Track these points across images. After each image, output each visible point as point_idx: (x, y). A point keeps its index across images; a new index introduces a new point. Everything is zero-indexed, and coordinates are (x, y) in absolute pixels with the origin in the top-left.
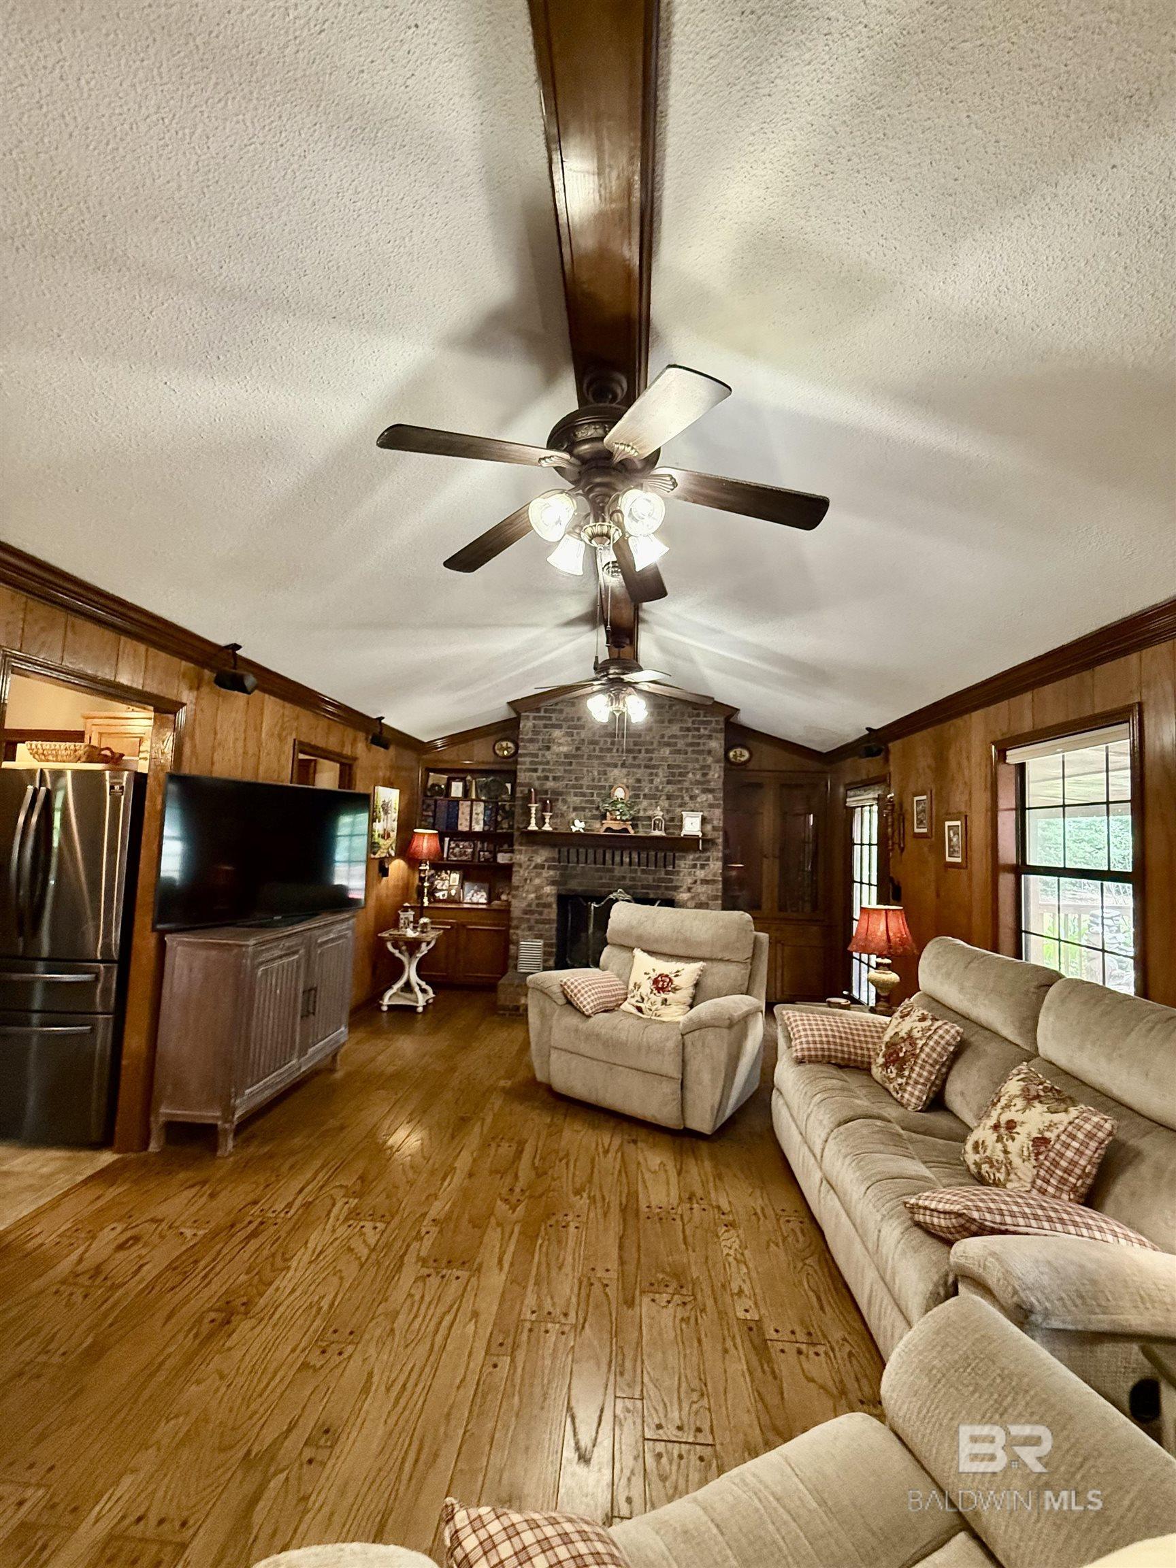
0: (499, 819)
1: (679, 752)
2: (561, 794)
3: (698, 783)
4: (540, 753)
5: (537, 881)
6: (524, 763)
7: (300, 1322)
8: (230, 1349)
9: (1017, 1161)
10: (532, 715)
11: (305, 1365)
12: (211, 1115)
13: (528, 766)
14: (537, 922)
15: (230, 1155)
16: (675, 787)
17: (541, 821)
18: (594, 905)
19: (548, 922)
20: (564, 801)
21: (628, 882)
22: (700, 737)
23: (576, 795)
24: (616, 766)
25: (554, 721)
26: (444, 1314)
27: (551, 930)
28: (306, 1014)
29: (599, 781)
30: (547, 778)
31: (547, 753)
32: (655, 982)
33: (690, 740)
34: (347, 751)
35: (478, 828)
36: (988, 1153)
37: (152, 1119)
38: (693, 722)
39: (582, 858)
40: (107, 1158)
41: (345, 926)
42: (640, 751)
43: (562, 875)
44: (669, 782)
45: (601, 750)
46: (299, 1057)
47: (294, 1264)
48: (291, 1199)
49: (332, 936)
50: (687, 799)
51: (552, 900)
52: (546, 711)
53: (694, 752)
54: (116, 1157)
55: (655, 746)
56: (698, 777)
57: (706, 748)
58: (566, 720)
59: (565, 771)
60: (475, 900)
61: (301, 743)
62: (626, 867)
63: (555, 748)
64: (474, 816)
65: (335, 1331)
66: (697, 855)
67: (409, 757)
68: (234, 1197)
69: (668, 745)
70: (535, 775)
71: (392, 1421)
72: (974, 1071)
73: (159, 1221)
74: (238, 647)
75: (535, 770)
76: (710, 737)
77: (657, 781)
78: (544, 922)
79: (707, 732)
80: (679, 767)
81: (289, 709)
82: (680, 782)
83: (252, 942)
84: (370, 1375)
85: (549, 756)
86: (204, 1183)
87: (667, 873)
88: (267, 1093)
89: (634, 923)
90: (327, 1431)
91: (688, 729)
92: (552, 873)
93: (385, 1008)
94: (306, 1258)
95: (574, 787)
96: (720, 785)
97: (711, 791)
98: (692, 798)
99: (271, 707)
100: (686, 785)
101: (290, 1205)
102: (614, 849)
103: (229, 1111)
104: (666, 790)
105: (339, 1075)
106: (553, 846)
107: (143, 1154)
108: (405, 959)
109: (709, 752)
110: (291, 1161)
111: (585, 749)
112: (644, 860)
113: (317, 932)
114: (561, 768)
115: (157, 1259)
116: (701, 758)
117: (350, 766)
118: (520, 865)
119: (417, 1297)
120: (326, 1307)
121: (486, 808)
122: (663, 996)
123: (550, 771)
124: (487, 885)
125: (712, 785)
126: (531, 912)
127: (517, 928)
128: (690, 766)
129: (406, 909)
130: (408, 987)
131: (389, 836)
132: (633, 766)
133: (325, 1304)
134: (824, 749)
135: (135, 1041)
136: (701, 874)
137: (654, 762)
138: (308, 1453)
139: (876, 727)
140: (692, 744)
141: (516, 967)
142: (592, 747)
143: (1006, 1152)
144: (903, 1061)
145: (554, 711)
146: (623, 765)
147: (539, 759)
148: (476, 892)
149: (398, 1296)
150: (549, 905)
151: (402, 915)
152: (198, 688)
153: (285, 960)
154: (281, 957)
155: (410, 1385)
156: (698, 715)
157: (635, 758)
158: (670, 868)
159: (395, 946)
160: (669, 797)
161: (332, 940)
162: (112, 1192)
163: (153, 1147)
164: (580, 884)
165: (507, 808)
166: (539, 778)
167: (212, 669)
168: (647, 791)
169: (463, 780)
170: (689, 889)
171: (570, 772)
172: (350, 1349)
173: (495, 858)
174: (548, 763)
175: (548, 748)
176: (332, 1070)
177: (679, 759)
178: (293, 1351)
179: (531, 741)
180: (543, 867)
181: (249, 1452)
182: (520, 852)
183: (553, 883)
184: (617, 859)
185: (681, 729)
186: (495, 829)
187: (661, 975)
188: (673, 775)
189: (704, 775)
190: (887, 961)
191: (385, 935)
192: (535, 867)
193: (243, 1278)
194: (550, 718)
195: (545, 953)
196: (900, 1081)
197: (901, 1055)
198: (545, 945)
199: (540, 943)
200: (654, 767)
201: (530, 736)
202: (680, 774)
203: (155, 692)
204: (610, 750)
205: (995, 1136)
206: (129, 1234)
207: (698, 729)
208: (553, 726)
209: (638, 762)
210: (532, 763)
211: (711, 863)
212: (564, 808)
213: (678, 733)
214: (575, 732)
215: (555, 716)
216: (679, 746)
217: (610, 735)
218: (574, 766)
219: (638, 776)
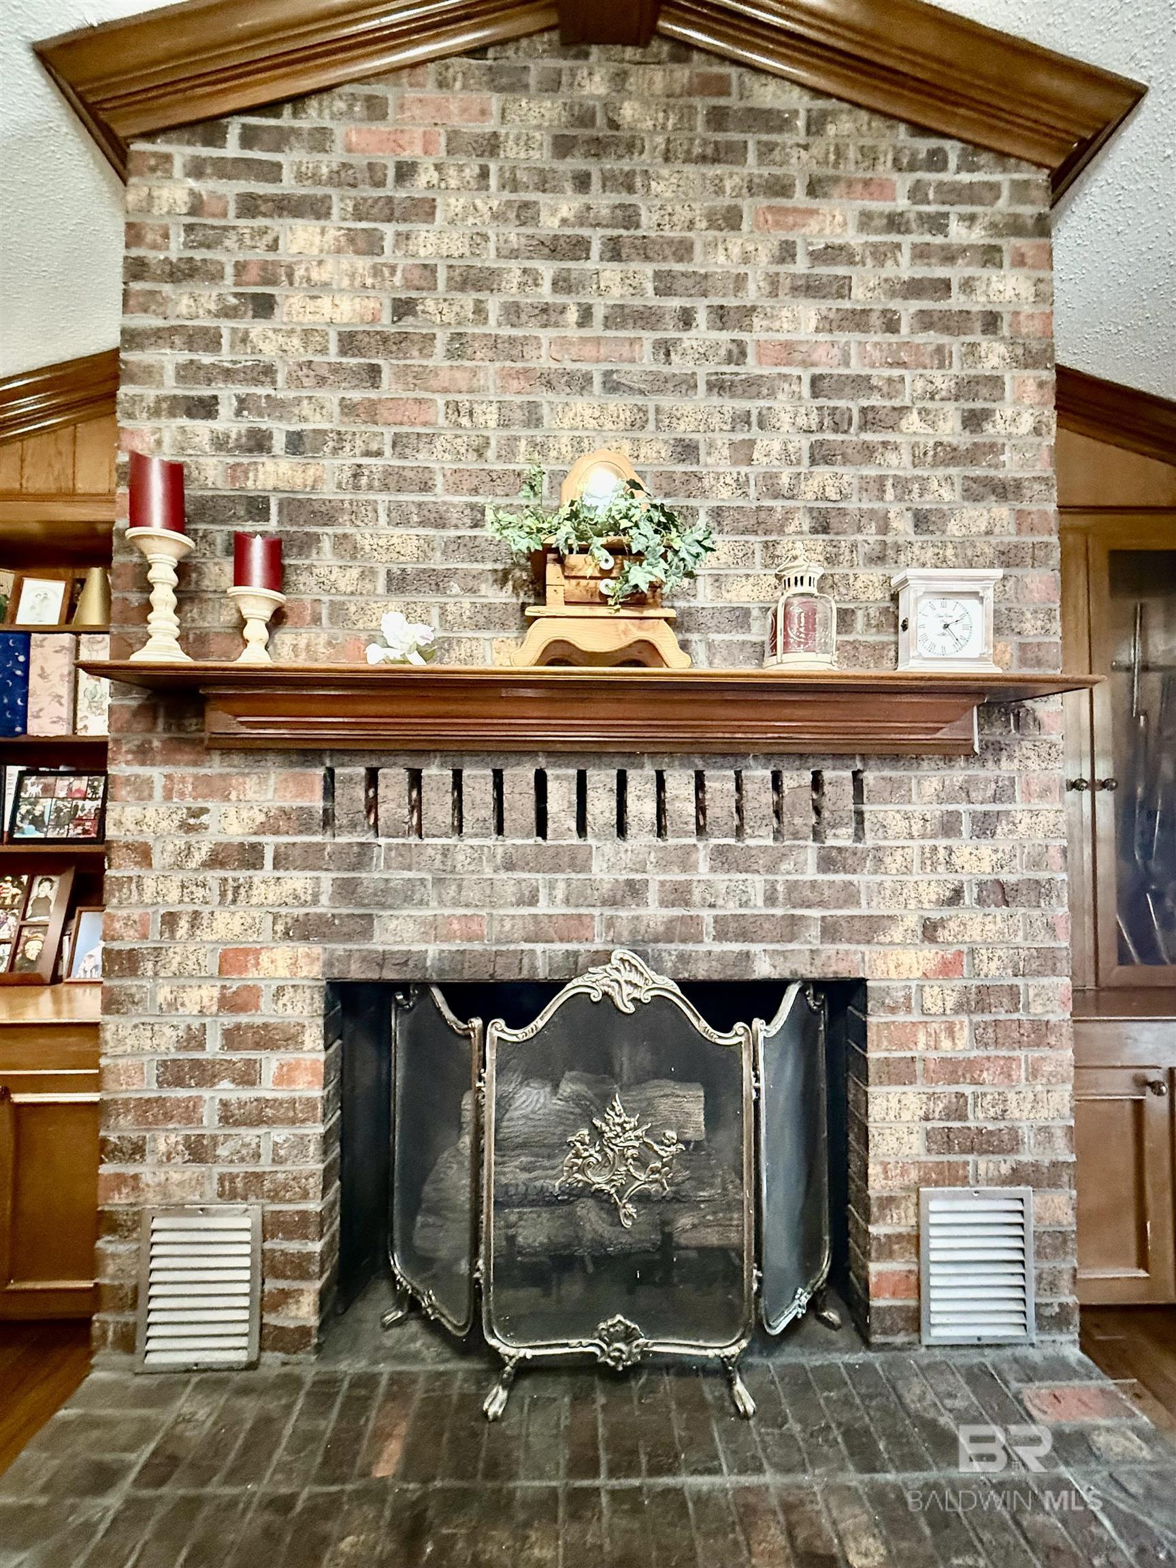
1: (857, 320)
2: (327, 516)
3: (949, 455)
4: (226, 326)
5: (226, 924)
6: (149, 374)
10: (181, 152)
13: (171, 387)
16: (849, 474)
18: (498, 1029)
19: (288, 1113)
22: (949, 256)
23: (399, 518)
24: (581, 384)
25: (288, 185)
27: (302, 1153)
29: (509, 450)
30: (258, 443)
31: (258, 329)
33: (905, 268)
38: (917, 193)
42: (686, 319)
43: (344, 891)
44: (821, 455)
45: (513, 312)
50: (903, 526)
51: (303, 1009)
52: (249, 138)
53: (926, 321)
55: (752, 294)
56: (950, 428)
57: (977, 303)
58: (343, 177)
59: (348, 408)
62: (641, 837)
63: (295, 306)
66: (958, 774)
69: (809, 288)
70: (201, 428)
75: (206, 408)
76: (990, 256)
77: (768, 446)
78: (263, 1115)
79: (977, 236)
80: (862, 384)
82: (868, 451)
87: (828, 858)
91: (895, 223)
92: (298, 881)
95: (393, 481)
96: (1043, 467)
97: (1003, 490)
98: (921, 520)
100: (897, 464)
102: (583, 750)
104: (809, 490)
106: (298, 754)
109: (991, 322)
111: (441, 313)
112: (719, 805)
114: (331, 397)
116: (955, 344)
118: (144, 854)
123: (276, 407)
125: (1010, 466)
126: (205, 1074)
127: (137, 1150)
128: (913, 384)
132: (660, 384)
136: (976, 858)
137: (751, 367)
140: (915, 288)
141: (128, 1341)
142: (468, 300)
145: (281, 140)
146: (612, 386)
147: (225, 356)
150: (289, 1038)
156: (936, 161)
157: (666, 349)
158: (841, 838)
160: (824, 523)
164: (433, 929)
166: (220, 443)
168: (724, 496)
170: (930, 930)
171: (371, 412)
174: (267, 372)
175: (264, 306)
177: (861, 353)
180: (250, 856)
182: (143, 790)
183: (304, 931)
184: (601, 806)
185: (866, 221)
188: (839, 422)
189: (974, 420)
192: (216, 860)
194: (272, 172)
195: (271, 1268)
198: (272, 1227)
200: (752, 386)
201: (175, 250)
202: (869, 419)
204: (550, 314)
208: (286, 207)
209: (680, 365)
210: (187, 372)
211: (1017, 807)
212: (347, 580)
213: (854, 239)
214: (388, 230)
215: (290, 159)
216: (860, 296)
217: (554, 248)
218: (388, 386)
219: (683, 429)
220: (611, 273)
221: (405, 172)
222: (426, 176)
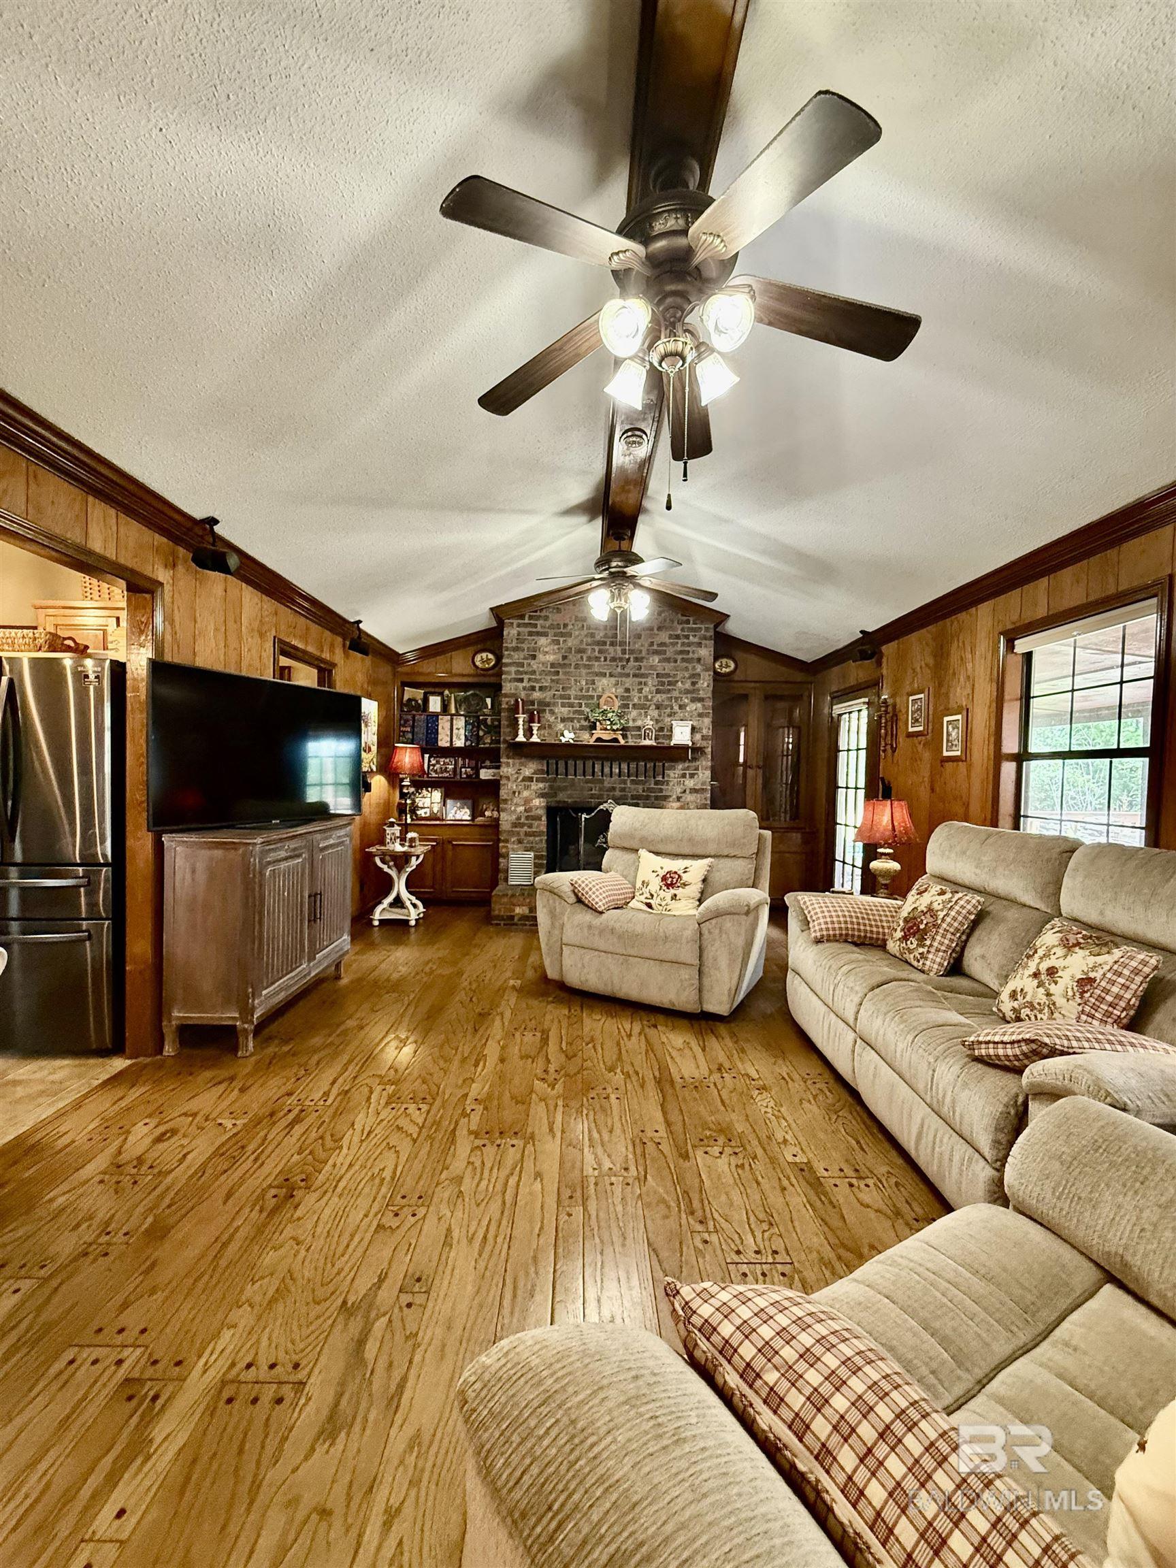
0: (481, 733)
1: (668, 660)
2: (548, 705)
3: (687, 692)
4: (525, 662)
5: (526, 794)
6: (509, 673)
7: (367, 1190)
8: (299, 1219)
9: (1060, 1001)
10: (515, 622)
11: (380, 1227)
12: (228, 1015)
13: (513, 676)
14: (527, 834)
15: (252, 1055)
16: (664, 696)
17: (529, 733)
18: (584, 816)
19: (540, 834)
20: (552, 712)
21: (617, 793)
22: (689, 645)
23: (563, 705)
24: (604, 675)
25: (539, 629)
26: (508, 1178)
27: (542, 843)
28: (313, 919)
29: (588, 691)
30: (533, 688)
31: (533, 662)
32: (664, 878)
33: (679, 648)
34: (326, 655)
35: (459, 743)
36: (1028, 998)
37: (164, 1023)
38: (683, 630)
39: (571, 770)
40: (119, 1064)
41: (342, 832)
42: (628, 660)
43: (551, 787)
44: (658, 691)
45: (589, 659)
46: (309, 961)
47: (345, 1142)
48: (326, 1089)
49: (332, 842)
50: (676, 708)
51: (542, 812)
52: (531, 618)
53: (683, 660)
54: (128, 1062)
55: (644, 654)
56: (688, 685)
57: (696, 656)
58: (551, 627)
59: (552, 681)
60: (458, 817)
61: (281, 641)
62: (615, 778)
63: (541, 657)
64: (455, 731)
65: (404, 1197)
66: (687, 765)
67: (385, 670)
68: (269, 1089)
69: (656, 652)
70: (520, 685)
71: (482, 1265)
72: (995, 938)
73: (194, 1115)
74: (216, 522)
75: (521, 680)
76: (699, 645)
77: (646, 689)
78: (533, 834)
79: (696, 640)
80: (668, 675)
81: (269, 604)
82: (669, 691)
83: (259, 840)
84: (449, 1230)
85: (535, 665)
86: (232, 1079)
87: (657, 783)
88: (282, 995)
89: (637, 825)
90: (419, 1280)
91: (678, 637)
92: (541, 785)
93: (376, 923)
94: (356, 1139)
95: (562, 697)
96: (710, 695)
97: (701, 700)
98: (681, 707)
99: (250, 600)
100: (676, 694)
101: (326, 1094)
102: (603, 760)
103: (247, 1011)
104: (655, 700)
105: (345, 981)
106: (541, 757)
107: (159, 1057)
108: (393, 873)
109: (699, 660)
110: (316, 1058)
111: (573, 659)
112: (633, 770)
113: (318, 836)
114: (548, 678)
115: (202, 1148)
116: (690, 667)
117: (330, 672)
118: (508, 778)
119: (478, 1164)
120: (388, 1178)
121: (466, 722)
122: (672, 891)
123: (537, 681)
124: (470, 802)
125: (702, 694)
126: (522, 825)
127: (507, 841)
128: (680, 675)
129: (392, 825)
130: (398, 903)
131: (370, 750)
132: (621, 675)
133: (387, 1174)
134: (808, 657)
135: (139, 947)
136: (690, 783)
137: (643, 671)
138: (405, 1299)
139: (870, 630)
140: (681, 652)
141: (506, 880)
142: (579, 656)
143: (1048, 995)
144: (925, 931)
145: (538, 618)
146: (611, 675)
147: (525, 668)
148: (459, 808)
149: (458, 1165)
150: (539, 818)
151: (389, 830)
152: (174, 566)
153: (291, 863)
154: (286, 859)
155: (490, 1236)
156: (688, 622)
157: (623, 667)
158: (660, 778)
159: (383, 862)
160: (658, 707)
161: (331, 846)
162: (135, 1093)
163: (168, 1050)
164: (570, 796)
165: (489, 722)
166: (524, 688)
167: (188, 547)
168: (636, 700)
169: (441, 694)
170: (679, 799)
171: (557, 682)
172: (422, 1211)
173: (478, 774)
174: (534, 672)
175: (534, 657)
176: (338, 978)
177: (668, 668)
178: (366, 1216)
179: (516, 649)
180: (531, 779)
181: (345, 1302)
182: (508, 765)
183: (542, 795)
184: (607, 770)
185: (671, 637)
186: (478, 744)
187: (669, 872)
188: (663, 684)
189: (694, 684)
190: (891, 851)
191: (373, 850)
192: (523, 780)
193: (296, 1157)
194: (535, 626)
195: (536, 865)
196: (921, 950)
197: (922, 927)
198: (536, 857)
199: (532, 855)
200: (642, 676)
201: (514, 644)
202: (670, 683)
203: (129, 564)
204: (597, 659)
205: (1036, 982)
206: (162, 1129)
207: (687, 637)
208: (539, 634)
209: (627, 671)
210: (517, 672)
211: (700, 772)
212: (552, 719)
213: (668, 641)
214: (562, 640)
215: (540, 622)
216: (668, 655)
217: (598, 643)
218: (561, 676)
219: (627, 685)
220: (611, 649)
221: (565, 626)
222: (570, 627)
